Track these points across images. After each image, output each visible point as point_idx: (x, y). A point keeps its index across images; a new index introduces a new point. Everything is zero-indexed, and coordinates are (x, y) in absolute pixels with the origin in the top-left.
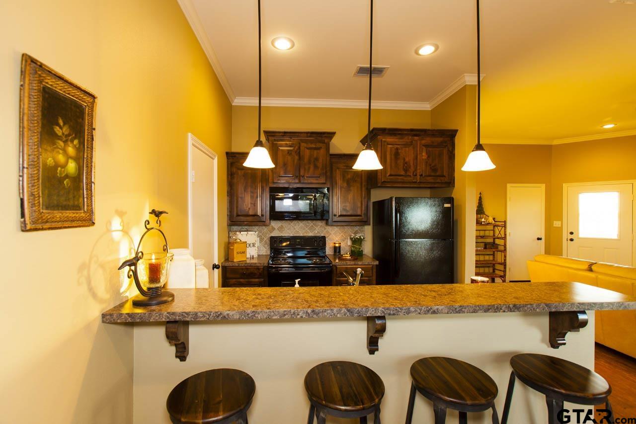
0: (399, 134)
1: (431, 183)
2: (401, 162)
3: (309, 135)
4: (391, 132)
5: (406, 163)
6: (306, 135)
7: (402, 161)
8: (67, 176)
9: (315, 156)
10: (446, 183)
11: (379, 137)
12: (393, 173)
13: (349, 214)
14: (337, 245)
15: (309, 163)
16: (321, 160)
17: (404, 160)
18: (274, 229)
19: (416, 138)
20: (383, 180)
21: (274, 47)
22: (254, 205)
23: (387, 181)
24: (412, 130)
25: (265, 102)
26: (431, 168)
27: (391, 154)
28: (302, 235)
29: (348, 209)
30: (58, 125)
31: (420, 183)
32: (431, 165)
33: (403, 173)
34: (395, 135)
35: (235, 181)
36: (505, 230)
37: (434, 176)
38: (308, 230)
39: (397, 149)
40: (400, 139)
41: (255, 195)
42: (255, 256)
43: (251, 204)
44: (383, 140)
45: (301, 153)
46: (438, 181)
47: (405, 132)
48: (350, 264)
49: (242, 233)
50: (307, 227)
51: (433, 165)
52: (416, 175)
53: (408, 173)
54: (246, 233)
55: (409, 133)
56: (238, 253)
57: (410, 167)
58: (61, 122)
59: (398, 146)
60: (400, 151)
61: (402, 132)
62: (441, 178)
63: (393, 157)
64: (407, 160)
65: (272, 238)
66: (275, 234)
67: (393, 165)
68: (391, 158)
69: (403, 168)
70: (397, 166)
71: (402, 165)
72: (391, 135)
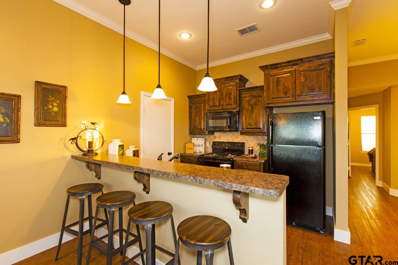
0: (280, 67)
1: (309, 100)
2: (281, 88)
3: (225, 79)
4: (273, 67)
5: (286, 88)
6: (224, 80)
8: (53, 112)
9: (229, 92)
11: (265, 72)
12: (275, 96)
13: (253, 127)
14: (251, 149)
15: (226, 96)
16: (233, 94)
17: (284, 85)
18: (216, 137)
19: (295, 67)
21: (181, 37)
22: (200, 124)
23: (270, 103)
25: (211, 65)
26: (308, 88)
27: (273, 83)
28: (231, 141)
29: (252, 124)
30: (49, 97)
32: (308, 86)
33: (283, 95)
34: (276, 68)
35: (192, 110)
37: (311, 95)
38: (235, 138)
39: (278, 78)
40: (280, 70)
41: (201, 118)
42: (202, 152)
43: (199, 122)
44: (268, 73)
45: (222, 91)
46: (316, 98)
47: (284, 65)
48: (244, 160)
49: (194, 138)
50: (234, 136)
51: (310, 85)
52: (294, 95)
53: (287, 95)
54: (197, 138)
55: (287, 64)
56: (188, 149)
57: (289, 90)
58: (51, 97)
59: (279, 76)
60: (280, 79)
61: (281, 65)
63: (275, 84)
64: (286, 85)
65: (213, 142)
66: (217, 140)
67: (275, 91)
68: (273, 85)
69: (283, 92)
70: (278, 90)
71: (282, 89)
72: (273, 69)
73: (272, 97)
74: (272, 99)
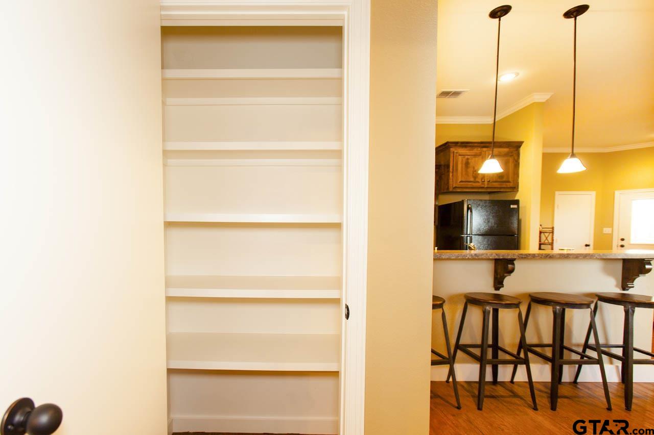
0: (470, 146)
1: (498, 188)
2: (470, 170)
4: (463, 145)
5: (475, 171)
7: (472, 169)
10: (511, 188)
11: (451, 149)
12: (463, 180)
17: (474, 168)
19: (484, 149)
20: (454, 186)
23: (458, 186)
24: (482, 143)
26: (498, 174)
27: (462, 164)
31: (487, 188)
33: (472, 179)
34: (466, 147)
36: (553, 235)
37: (499, 182)
39: (468, 159)
40: (470, 150)
44: (455, 151)
46: (504, 186)
52: (484, 181)
53: (477, 180)
55: (479, 145)
57: (479, 175)
59: (469, 157)
60: (470, 161)
62: (507, 183)
63: (464, 166)
64: (476, 168)
67: (464, 173)
68: (462, 167)
69: (473, 175)
70: (467, 174)
71: (472, 172)
72: (463, 147)
73: (460, 180)
74: (460, 182)
